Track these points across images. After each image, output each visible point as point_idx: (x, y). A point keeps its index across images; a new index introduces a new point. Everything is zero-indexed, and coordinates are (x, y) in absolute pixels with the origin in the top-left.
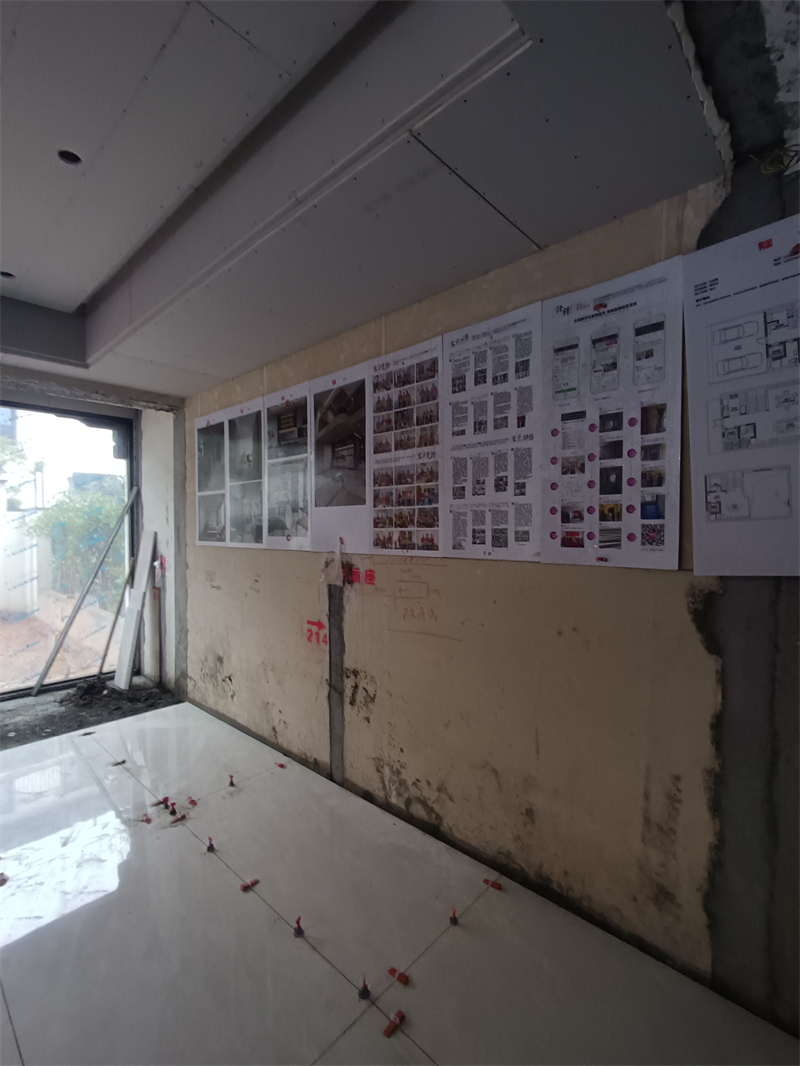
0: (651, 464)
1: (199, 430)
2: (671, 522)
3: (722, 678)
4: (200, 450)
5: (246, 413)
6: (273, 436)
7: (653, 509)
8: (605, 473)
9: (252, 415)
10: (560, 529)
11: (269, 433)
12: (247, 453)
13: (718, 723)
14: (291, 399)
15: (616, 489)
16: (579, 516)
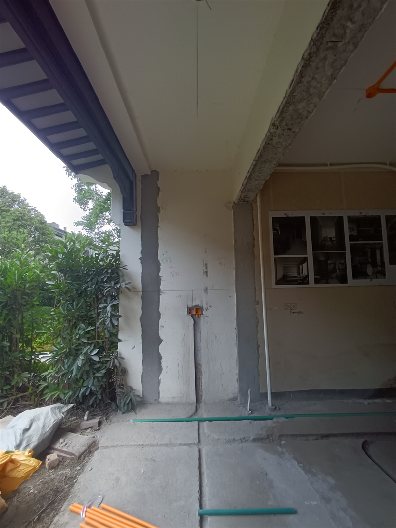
1: (273, 218)
4: (274, 229)
5: (326, 215)
6: (353, 230)
9: (333, 218)
11: (350, 228)
12: (329, 236)
14: (368, 215)
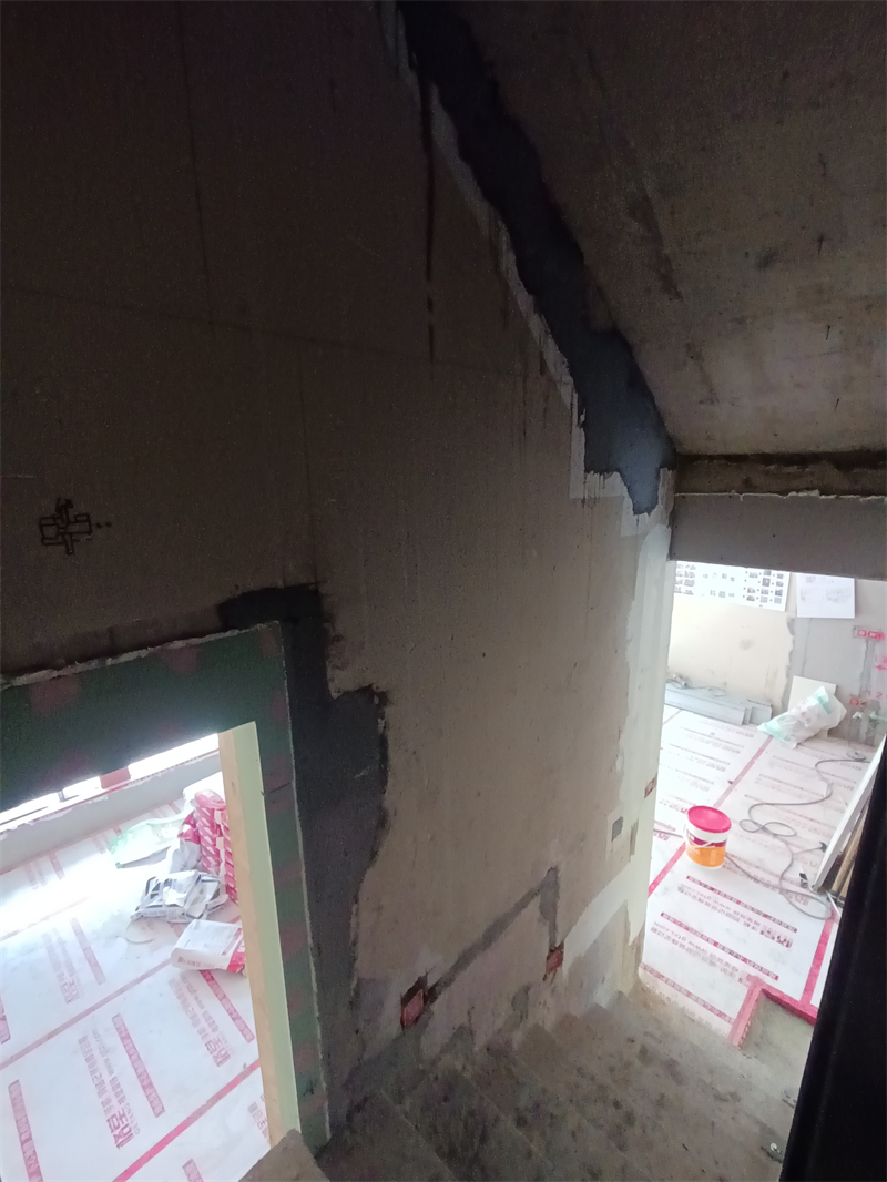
0: (780, 580)
2: (784, 598)
3: (794, 642)
7: (779, 593)
8: (764, 579)
10: (747, 595)
13: (791, 654)
15: (768, 585)
16: (754, 591)
